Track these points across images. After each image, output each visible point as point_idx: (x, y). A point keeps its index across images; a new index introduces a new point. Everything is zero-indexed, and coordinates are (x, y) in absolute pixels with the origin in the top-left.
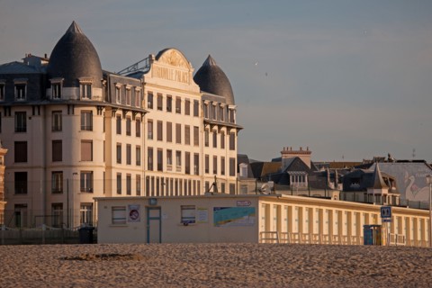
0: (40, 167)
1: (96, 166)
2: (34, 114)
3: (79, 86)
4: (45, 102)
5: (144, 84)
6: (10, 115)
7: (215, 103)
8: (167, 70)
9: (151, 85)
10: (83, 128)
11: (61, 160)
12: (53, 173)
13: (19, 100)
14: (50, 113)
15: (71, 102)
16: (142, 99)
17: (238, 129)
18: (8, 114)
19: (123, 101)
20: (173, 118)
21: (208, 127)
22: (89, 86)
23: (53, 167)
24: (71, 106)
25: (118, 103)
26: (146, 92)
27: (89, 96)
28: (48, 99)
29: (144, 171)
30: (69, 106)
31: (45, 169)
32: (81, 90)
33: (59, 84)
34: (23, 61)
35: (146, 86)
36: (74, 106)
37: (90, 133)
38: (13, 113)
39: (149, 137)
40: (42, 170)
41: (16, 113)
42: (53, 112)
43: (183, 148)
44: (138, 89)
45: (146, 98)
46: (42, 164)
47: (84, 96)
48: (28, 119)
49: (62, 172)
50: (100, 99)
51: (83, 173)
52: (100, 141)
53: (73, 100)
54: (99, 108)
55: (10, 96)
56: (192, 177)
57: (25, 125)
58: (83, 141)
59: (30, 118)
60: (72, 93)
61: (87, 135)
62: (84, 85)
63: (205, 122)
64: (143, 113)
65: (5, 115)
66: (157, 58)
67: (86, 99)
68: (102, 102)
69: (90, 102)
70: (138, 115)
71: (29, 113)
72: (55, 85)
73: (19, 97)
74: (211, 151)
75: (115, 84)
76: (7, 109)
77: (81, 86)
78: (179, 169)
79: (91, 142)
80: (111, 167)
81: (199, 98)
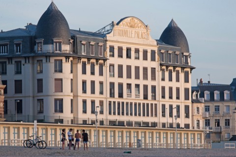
0: (30, 97)
1: (65, 96)
2: (26, 62)
3: (53, 44)
4: (32, 55)
5: (106, 41)
6: (12, 63)
7: (170, 52)
8: (127, 31)
9: (112, 41)
10: (56, 71)
11: (42, 92)
12: (38, 100)
13: (17, 53)
14: (36, 62)
15: (48, 54)
16: (105, 50)
17: (192, 68)
18: (10, 62)
19: (88, 53)
20: (133, 62)
21: (164, 67)
22: (60, 43)
23: (38, 96)
24: (48, 56)
25: (83, 54)
26: (108, 46)
27: (60, 50)
28: (34, 52)
29: (106, 98)
30: (46, 57)
31: (34, 97)
32: (55, 46)
33: (41, 43)
34: (25, 28)
35: (107, 42)
36: (50, 56)
37: (61, 74)
38: (13, 62)
39: (110, 76)
40: (31, 99)
41: (15, 62)
42: (38, 61)
43: (141, 82)
44: (101, 44)
45: (108, 50)
46: (31, 95)
47: (56, 50)
48: (22, 65)
49: (43, 99)
50: (68, 52)
51: (56, 100)
52: (68, 79)
53: (49, 53)
54: (67, 57)
55: (12, 51)
56: (150, 101)
57: (21, 69)
58: (56, 80)
59: (24, 65)
60: (49, 48)
61: (59, 76)
62: (56, 43)
63: (161, 65)
64: (105, 60)
65: (9, 63)
66: (118, 24)
67: (58, 52)
68: (70, 54)
69: (60, 54)
70: (101, 61)
71: (23, 62)
72: (38, 43)
73: (17, 52)
74: (167, 84)
75: (81, 41)
76: (10, 59)
77: (54, 44)
78: (137, 96)
79: (61, 80)
80: (77, 96)
81: (156, 49)
